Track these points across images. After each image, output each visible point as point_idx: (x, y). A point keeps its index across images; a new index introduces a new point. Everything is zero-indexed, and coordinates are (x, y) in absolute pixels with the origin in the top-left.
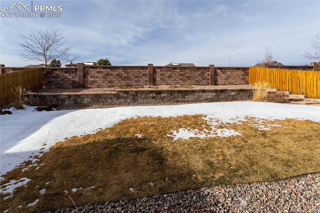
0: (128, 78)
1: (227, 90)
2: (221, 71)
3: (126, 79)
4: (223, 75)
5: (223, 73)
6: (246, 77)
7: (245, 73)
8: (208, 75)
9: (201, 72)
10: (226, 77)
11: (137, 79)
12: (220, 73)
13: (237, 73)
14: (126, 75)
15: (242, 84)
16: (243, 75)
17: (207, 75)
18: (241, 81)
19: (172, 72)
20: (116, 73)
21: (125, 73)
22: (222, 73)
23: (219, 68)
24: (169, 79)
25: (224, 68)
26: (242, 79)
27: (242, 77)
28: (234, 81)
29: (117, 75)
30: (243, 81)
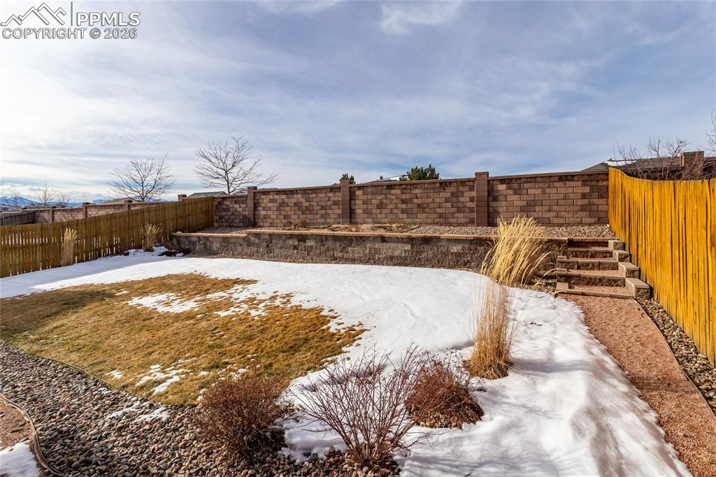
0: (309, 210)
1: (438, 239)
2: (508, 188)
3: (308, 212)
4: (516, 197)
5: (515, 193)
6: (596, 201)
7: (592, 190)
8: (472, 199)
9: (452, 193)
10: (524, 203)
11: (323, 212)
12: (504, 193)
13: (563, 191)
14: (307, 204)
15: (581, 224)
16: (584, 196)
17: (468, 199)
18: (580, 214)
19: (384, 196)
20: (294, 200)
21: (306, 201)
22: (511, 192)
23: (503, 180)
24: (379, 211)
25: (518, 178)
26: (583, 208)
27: (580, 202)
28: (552, 214)
29: (295, 204)
30: (585, 214)
